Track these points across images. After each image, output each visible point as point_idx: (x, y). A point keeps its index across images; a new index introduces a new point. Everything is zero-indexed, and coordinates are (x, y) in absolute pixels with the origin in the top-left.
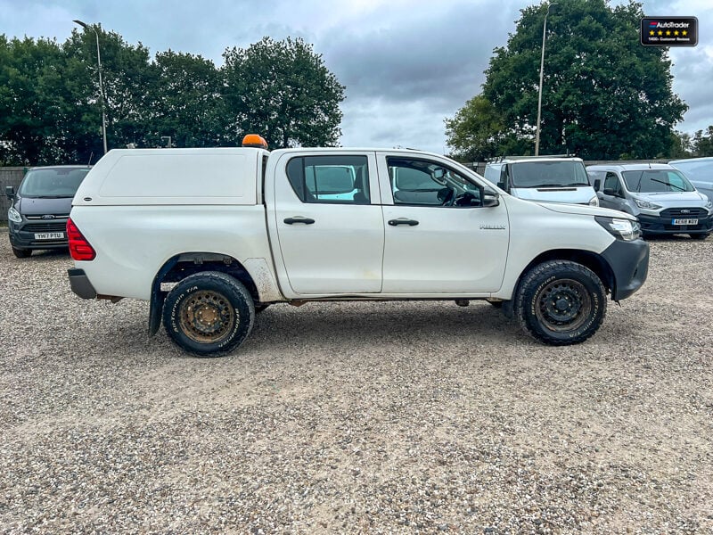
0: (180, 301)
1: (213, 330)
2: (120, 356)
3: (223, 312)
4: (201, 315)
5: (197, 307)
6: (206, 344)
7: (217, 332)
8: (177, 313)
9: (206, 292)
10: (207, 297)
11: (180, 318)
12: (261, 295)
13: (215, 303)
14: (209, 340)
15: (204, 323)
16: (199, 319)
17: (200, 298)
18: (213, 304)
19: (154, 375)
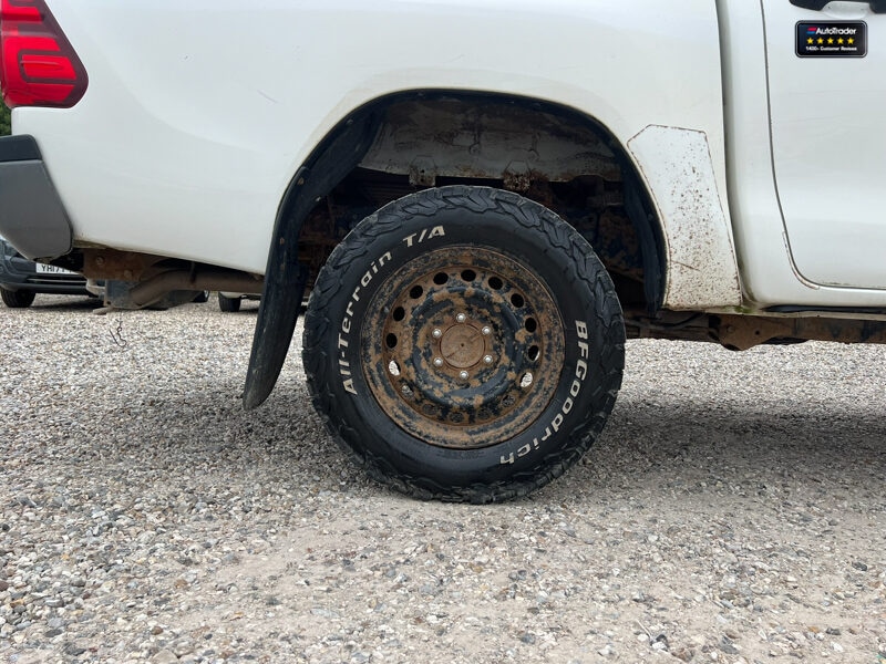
0: (378, 280)
1: (478, 400)
2: (134, 474)
3: (522, 335)
4: (438, 341)
5: (429, 308)
6: (449, 449)
7: (491, 408)
8: (358, 322)
9: (467, 254)
10: (468, 275)
11: (365, 343)
12: (674, 276)
13: (496, 297)
14: (458, 436)
15: (447, 371)
16: (428, 355)
17: (441, 279)
18: (490, 304)
19: (268, 565)
